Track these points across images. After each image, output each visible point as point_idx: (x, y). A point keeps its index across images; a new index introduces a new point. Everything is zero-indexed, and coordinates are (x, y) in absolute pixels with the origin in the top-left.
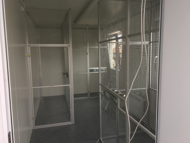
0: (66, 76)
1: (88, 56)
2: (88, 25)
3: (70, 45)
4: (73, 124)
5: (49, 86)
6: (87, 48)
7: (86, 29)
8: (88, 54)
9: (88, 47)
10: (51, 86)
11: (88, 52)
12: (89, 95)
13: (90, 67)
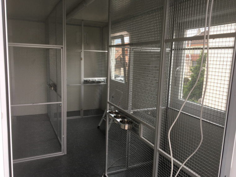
0: (54, 89)
1: (83, 62)
2: (83, 20)
3: (63, 46)
4: (65, 155)
5: (31, 104)
6: (81, 51)
7: (81, 25)
8: (83, 59)
9: (83, 50)
10: (34, 104)
11: (83, 56)
12: (82, 113)
13: (85, 77)
